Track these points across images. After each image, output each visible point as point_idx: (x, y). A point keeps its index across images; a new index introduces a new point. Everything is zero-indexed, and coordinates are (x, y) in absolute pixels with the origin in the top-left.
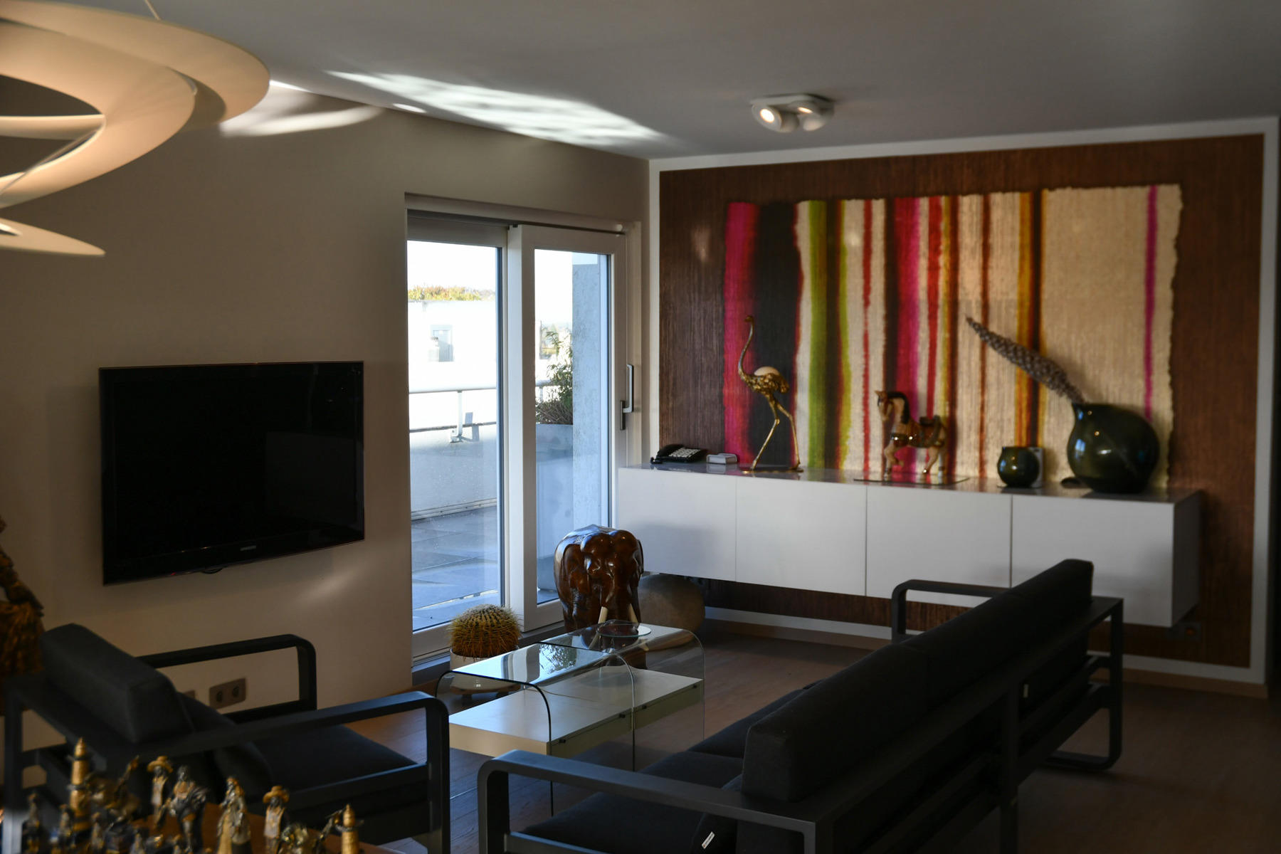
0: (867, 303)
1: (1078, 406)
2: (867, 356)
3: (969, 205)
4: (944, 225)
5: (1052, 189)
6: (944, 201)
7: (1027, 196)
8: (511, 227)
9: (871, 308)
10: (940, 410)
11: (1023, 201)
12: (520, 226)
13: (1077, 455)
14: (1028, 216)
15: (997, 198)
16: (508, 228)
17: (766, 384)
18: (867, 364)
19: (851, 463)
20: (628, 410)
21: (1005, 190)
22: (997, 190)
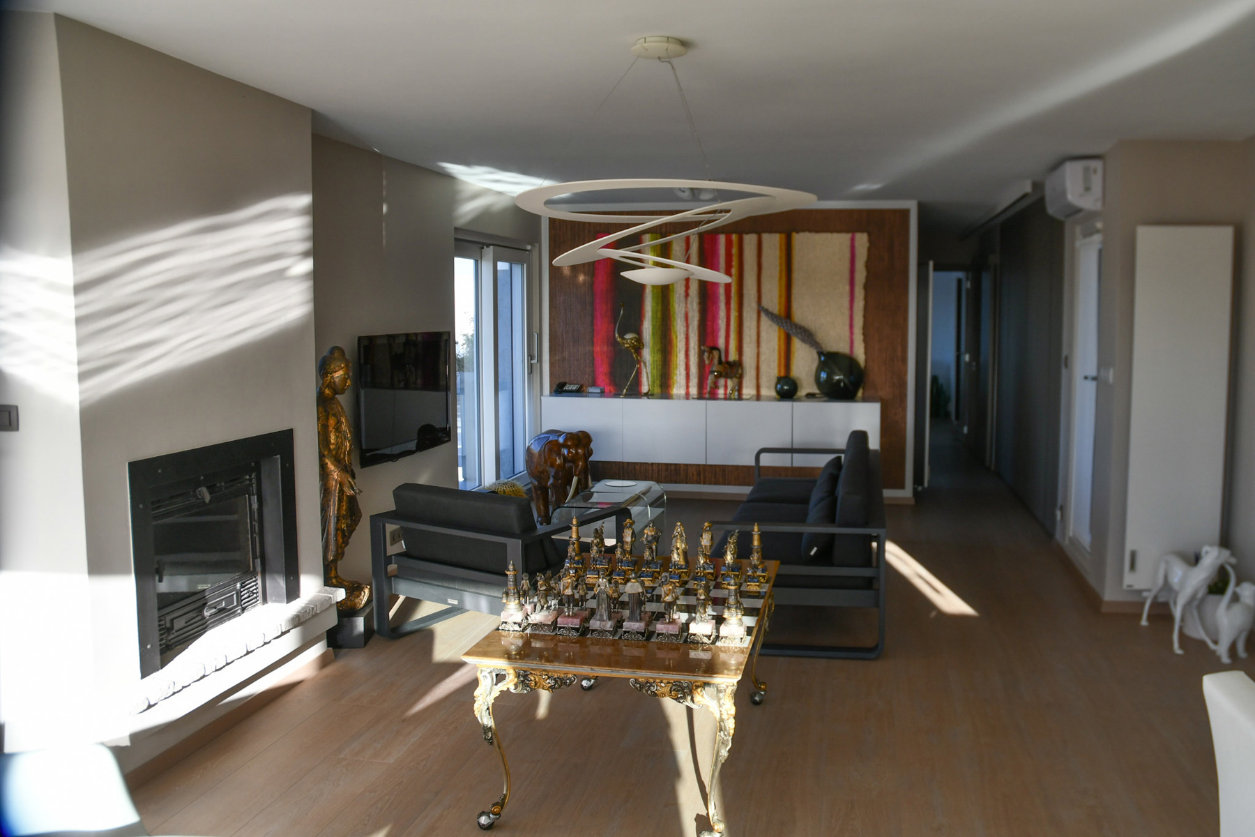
0: (687, 295)
1: (820, 354)
2: (687, 326)
3: (750, 240)
4: (735, 251)
5: (798, 232)
6: (734, 237)
7: (783, 235)
8: (485, 247)
9: (689, 299)
10: (733, 356)
11: (781, 238)
12: (491, 247)
13: (822, 380)
14: (784, 247)
15: (765, 236)
16: (483, 248)
17: (633, 343)
18: (687, 331)
19: (678, 389)
20: (534, 361)
21: (771, 232)
22: (766, 232)
